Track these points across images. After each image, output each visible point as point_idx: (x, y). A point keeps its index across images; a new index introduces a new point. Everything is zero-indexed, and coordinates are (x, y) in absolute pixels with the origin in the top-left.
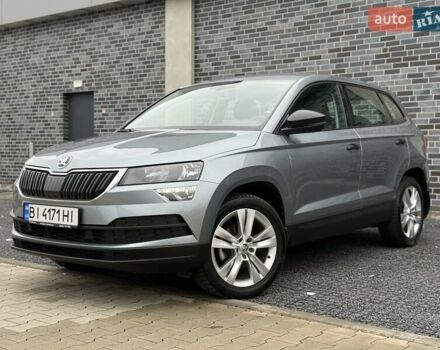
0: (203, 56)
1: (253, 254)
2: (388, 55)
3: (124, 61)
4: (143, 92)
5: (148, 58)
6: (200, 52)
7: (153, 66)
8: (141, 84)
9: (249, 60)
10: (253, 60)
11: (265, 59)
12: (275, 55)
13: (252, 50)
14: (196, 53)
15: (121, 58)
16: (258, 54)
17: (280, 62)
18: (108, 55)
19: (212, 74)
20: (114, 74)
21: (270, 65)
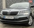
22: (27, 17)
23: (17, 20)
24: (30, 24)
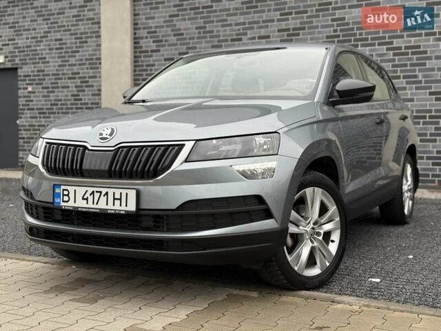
0: (143, 33)
1: (321, 238)
2: (338, 36)
3: (53, 36)
4: (75, 69)
5: (81, 34)
6: (140, 29)
7: (86, 42)
8: (72, 61)
9: (193, 38)
10: (198, 38)
11: (211, 37)
12: (221, 34)
13: (197, 28)
14: (135, 29)
15: (50, 32)
16: (203, 32)
17: (227, 41)
18: (34, 29)
19: (152, 51)
20: (40, 50)
21: (216, 44)
22: (259, 199)
23: (160, 219)
24: (315, 271)
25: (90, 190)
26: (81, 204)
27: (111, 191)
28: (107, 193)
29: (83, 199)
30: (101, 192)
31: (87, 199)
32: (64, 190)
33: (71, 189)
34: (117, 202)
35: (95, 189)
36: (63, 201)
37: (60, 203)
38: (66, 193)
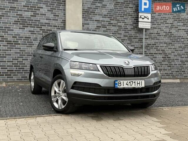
2: (20, 22)
25: (129, 81)
26: (126, 86)
27: (136, 81)
28: (135, 82)
29: (126, 84)
30: (133, 82)
31: (128, 84)
32: (119, 82)
33: (122, 82)
34: (138, 85)
35: (131, 81)
36: (119, 86)
37: (117, 87)
38: (120, 83)
